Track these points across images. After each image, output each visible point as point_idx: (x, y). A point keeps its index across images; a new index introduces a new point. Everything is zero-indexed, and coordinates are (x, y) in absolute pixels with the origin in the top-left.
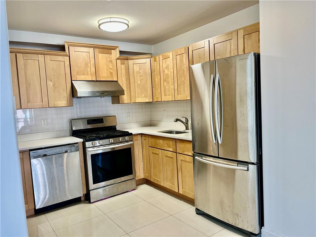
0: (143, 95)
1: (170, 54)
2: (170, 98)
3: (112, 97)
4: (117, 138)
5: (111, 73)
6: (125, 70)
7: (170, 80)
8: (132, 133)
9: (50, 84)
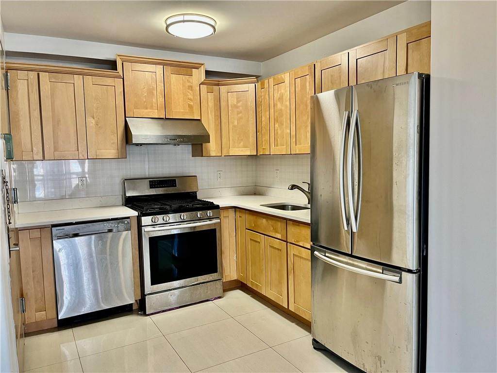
0: (242, 144)
1: (286, 77)
2: (282, 150)
3: (192, 145)
4: (194, 212)
5: (190, 107)
6: (214, 101)
7: (284, 120)
8: (218, 206)
9: (91, 122)
